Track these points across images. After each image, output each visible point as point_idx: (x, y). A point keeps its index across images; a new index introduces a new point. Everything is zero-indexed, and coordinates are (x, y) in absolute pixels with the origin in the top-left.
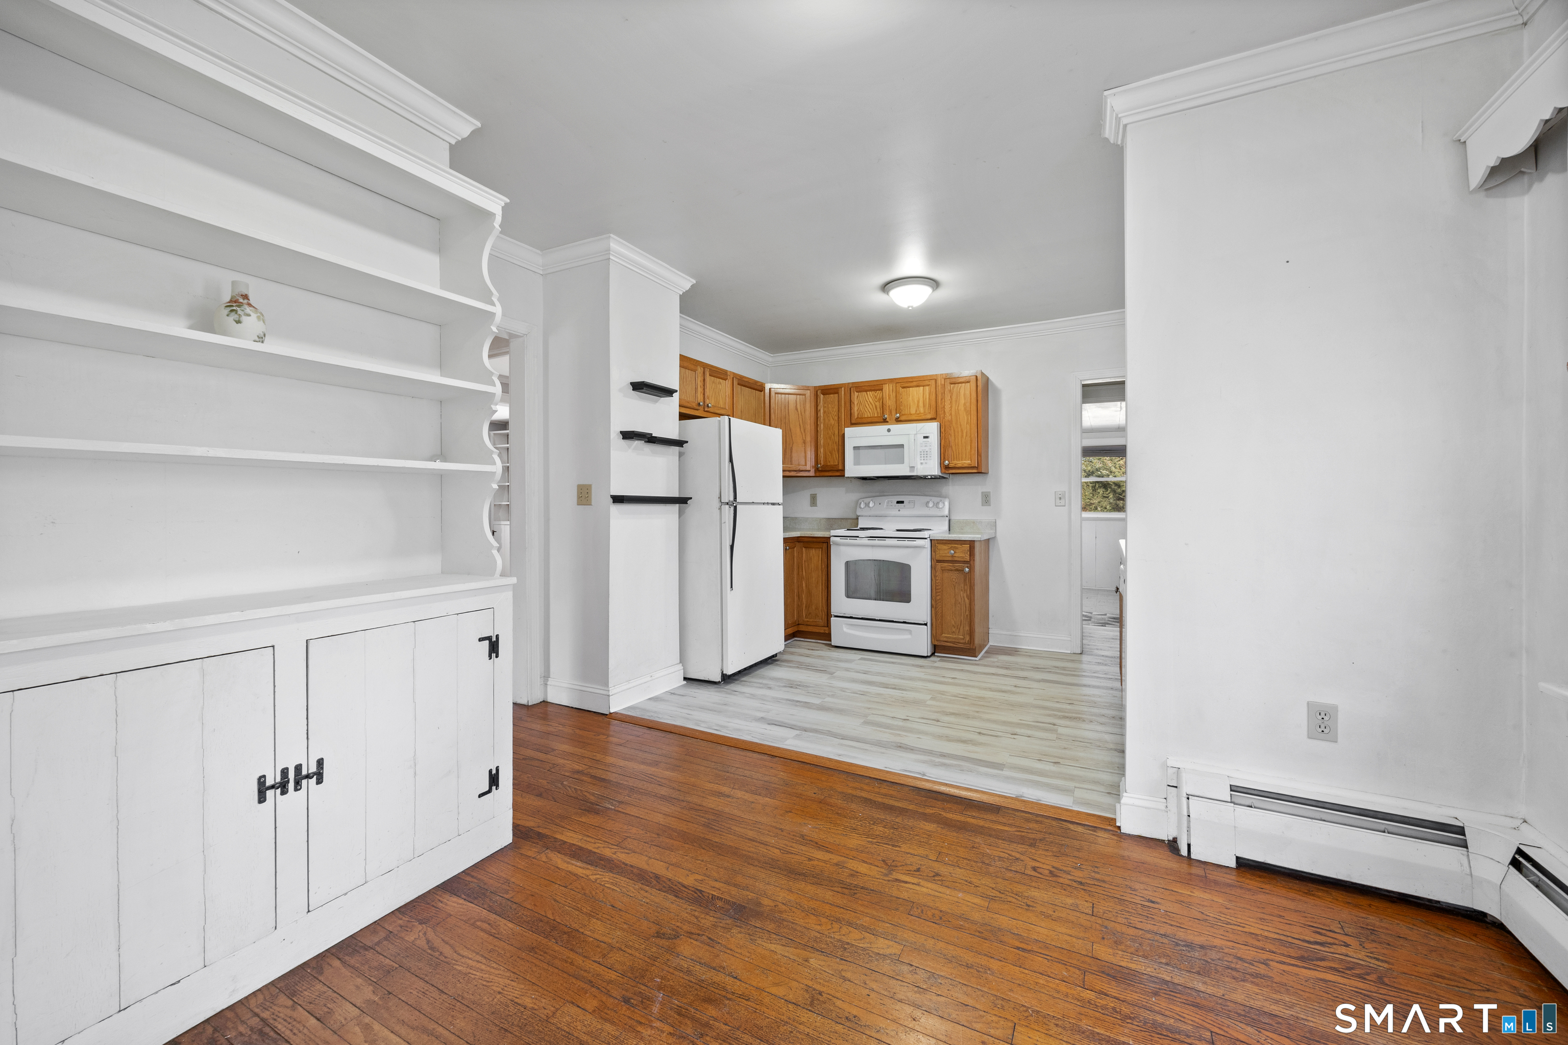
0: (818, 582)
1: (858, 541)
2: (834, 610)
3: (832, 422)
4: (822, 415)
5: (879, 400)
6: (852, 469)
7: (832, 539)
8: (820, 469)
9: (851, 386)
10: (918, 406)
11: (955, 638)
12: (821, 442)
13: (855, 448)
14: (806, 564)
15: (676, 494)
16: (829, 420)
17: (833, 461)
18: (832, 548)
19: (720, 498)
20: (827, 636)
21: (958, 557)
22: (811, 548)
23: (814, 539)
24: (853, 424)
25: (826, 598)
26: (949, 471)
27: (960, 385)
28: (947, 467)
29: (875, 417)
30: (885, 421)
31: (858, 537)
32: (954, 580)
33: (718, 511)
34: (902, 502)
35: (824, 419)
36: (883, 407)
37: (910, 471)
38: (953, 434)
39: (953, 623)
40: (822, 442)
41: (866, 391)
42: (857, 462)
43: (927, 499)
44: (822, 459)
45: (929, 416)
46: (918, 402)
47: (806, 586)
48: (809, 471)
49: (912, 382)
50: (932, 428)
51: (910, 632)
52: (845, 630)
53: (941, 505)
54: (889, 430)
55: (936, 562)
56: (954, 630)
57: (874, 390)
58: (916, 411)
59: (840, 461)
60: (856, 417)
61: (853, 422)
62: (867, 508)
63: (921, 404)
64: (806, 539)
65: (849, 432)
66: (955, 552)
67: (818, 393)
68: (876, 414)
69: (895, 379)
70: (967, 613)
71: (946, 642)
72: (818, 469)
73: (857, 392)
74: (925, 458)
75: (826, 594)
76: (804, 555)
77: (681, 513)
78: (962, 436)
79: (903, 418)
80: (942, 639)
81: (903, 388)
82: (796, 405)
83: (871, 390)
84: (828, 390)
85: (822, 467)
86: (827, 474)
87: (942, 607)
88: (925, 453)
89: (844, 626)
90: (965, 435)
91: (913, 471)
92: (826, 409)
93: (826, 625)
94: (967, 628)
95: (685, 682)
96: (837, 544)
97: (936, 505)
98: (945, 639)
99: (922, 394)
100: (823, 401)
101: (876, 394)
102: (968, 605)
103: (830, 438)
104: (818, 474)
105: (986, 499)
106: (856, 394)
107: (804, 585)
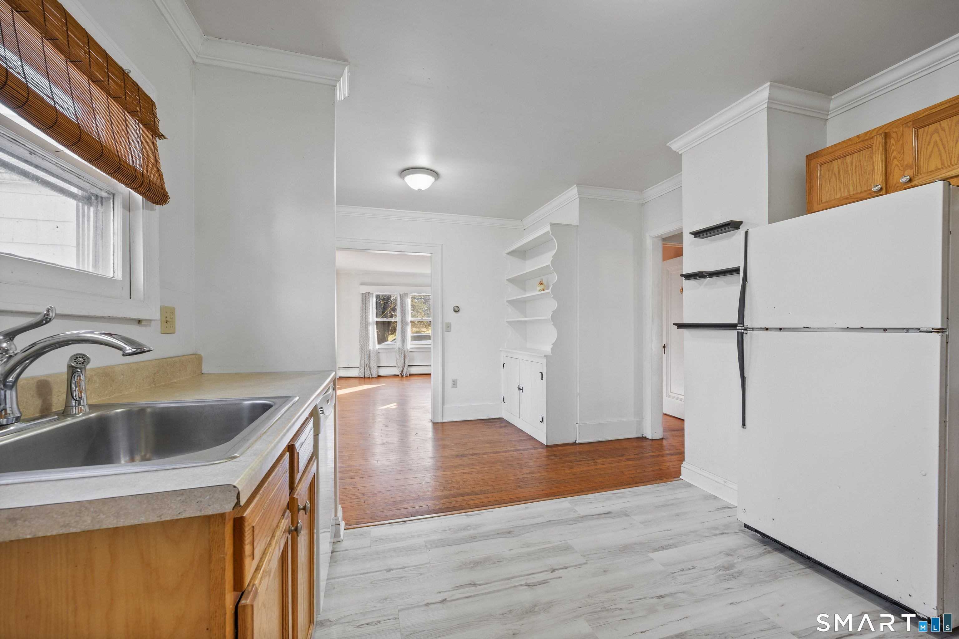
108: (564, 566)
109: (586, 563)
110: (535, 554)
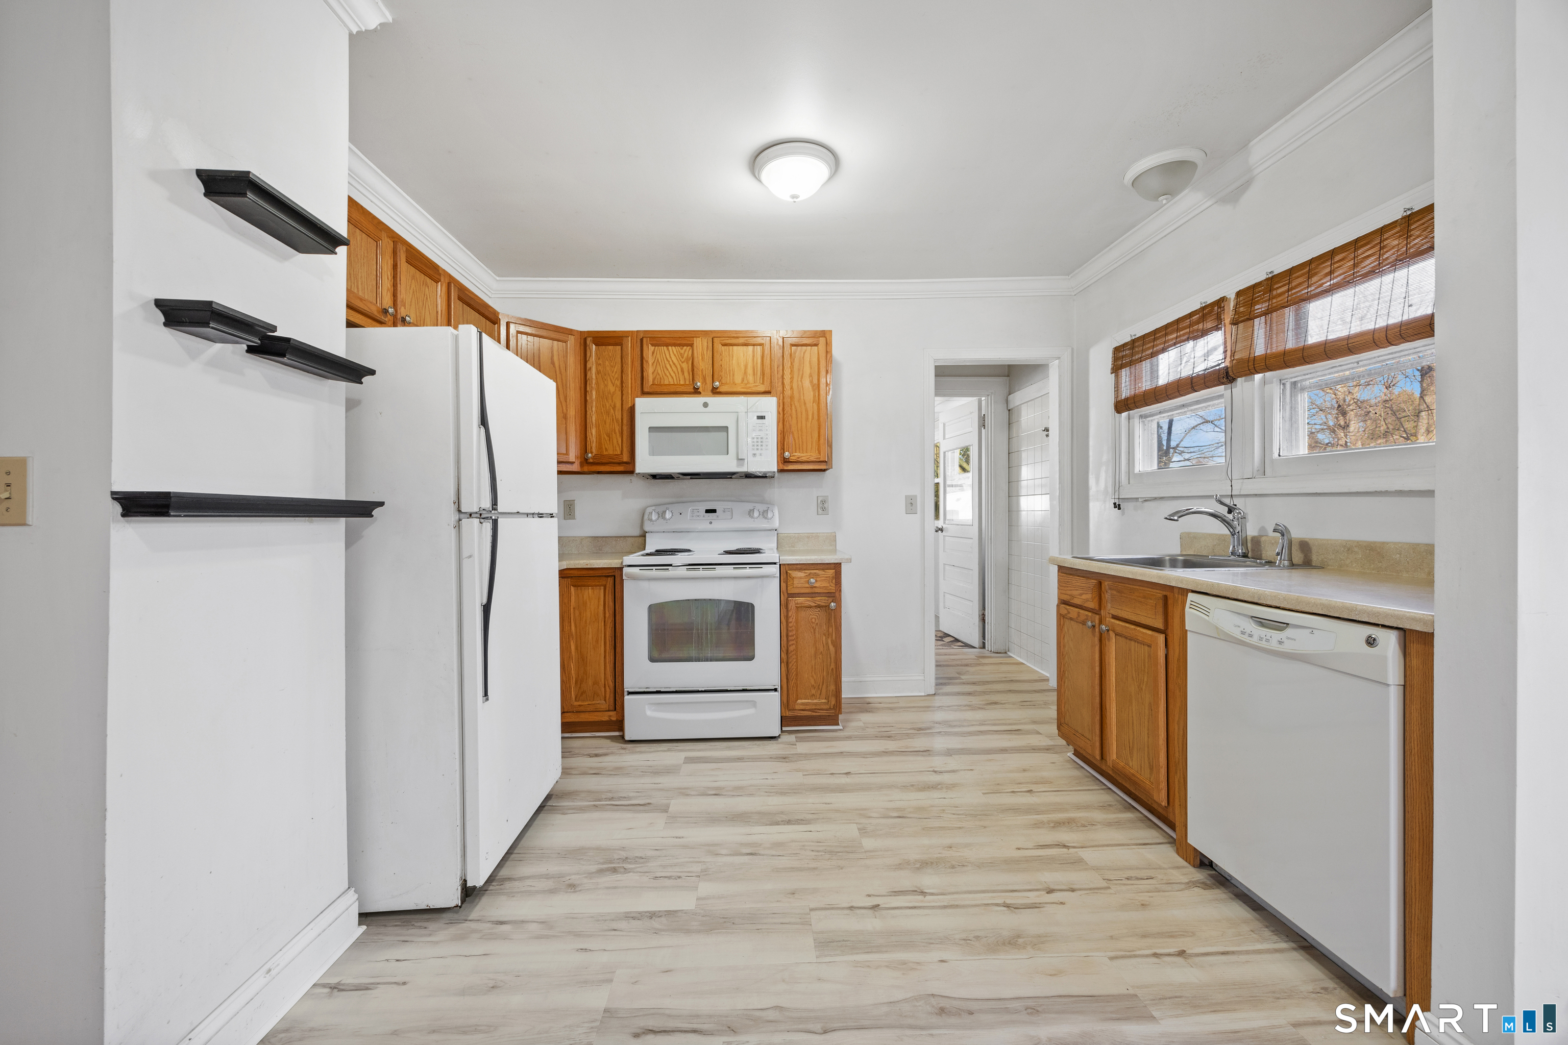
0: (597, 641)
1: (671, 572)
2: (630, 683)
3: (612, 388)
4: (594, 377)
5: (687, 360)
6: (645, 462)
7: (626, 570)
8: (591, 461)
9: (642, 335)
10: (745, 373)
11: (816, 704)
12: (593, 417)
13: (652, 429)
14: (577, 613)
15: (339, 494)
16: (606, 386)
17: (614, 447)
18: (626, 584)
19: (458, 502)
20: (619, 725)
21: (820, 587)
22: (584, 586)
23: (591, 572)
24: (644, 393)
25: (612, 665)
26: (787, 466)
27: (804, 348)
28: (786, 461)
29: (682, 385)
30: (696, 392)
31: (671, 565)
32: (813, 620)
33: (453, 532)
34: (714, 511)
35: (597, 383)
36: (693, 370)
37: (738, 466)
38: (794, 416)
39: (813, 682)
40: (594, 419)
41: (667, 345)
42: (653, 452)
43: (749, 506)
44: (594, 445)
45: (762, 388)
46: (746, 367)
47: (576, 648)
48: (572, 463)
49: (738, 337)
50: (769, 405)
51: (753, 704)
52: (649, 713)
53: (770, 515)
54: (706, 405)
55: (786, 596)
56: (813, 692)
57: (679, 345)
58: (743, 380)
59: (625, 449)
60: (651, 383)
61: (646, 390)
62: (661, 520)
63: (750, 371)
64: (576, 573)
65: (642, 404)
66: (816, 581)
67: (588, 342)
68: (683, 379)
69: (711, 331)
70: (833, 666)
71: (803, 710)
72: (586, 460)
73: (652, 345)
74: (759, 447)
75: (612, 657)
76: (573, 598)
77: (351, 540)
78: (807, 419)
79: (722, 389)
80: (797, 707)
81: (723, 345)
82: (552, 356)
83: (675, 345)
84: (604, 339)
85: (593, 458)
86: (602, 468)
87: (797, 662)
88: (759, 440)
89: (646, 707)
90: (810, 417)
91: (742, 465)
92: (600, 368)
93: (612, 708)
94: (832, 687)
95: (364, 927)
96: (633, 578)
97: (764, 514)
98: (802, 707)
99: (751, 356)
100: (596, 354)
101: (682, 351)
102: (833, 655)
103: (608, 413)
104: (586, 469)
105: (823, 506)
106: (651, 348)
107: (573, 647)
108: (852, 912)
109: (811, 910)
110: (895, 943)
